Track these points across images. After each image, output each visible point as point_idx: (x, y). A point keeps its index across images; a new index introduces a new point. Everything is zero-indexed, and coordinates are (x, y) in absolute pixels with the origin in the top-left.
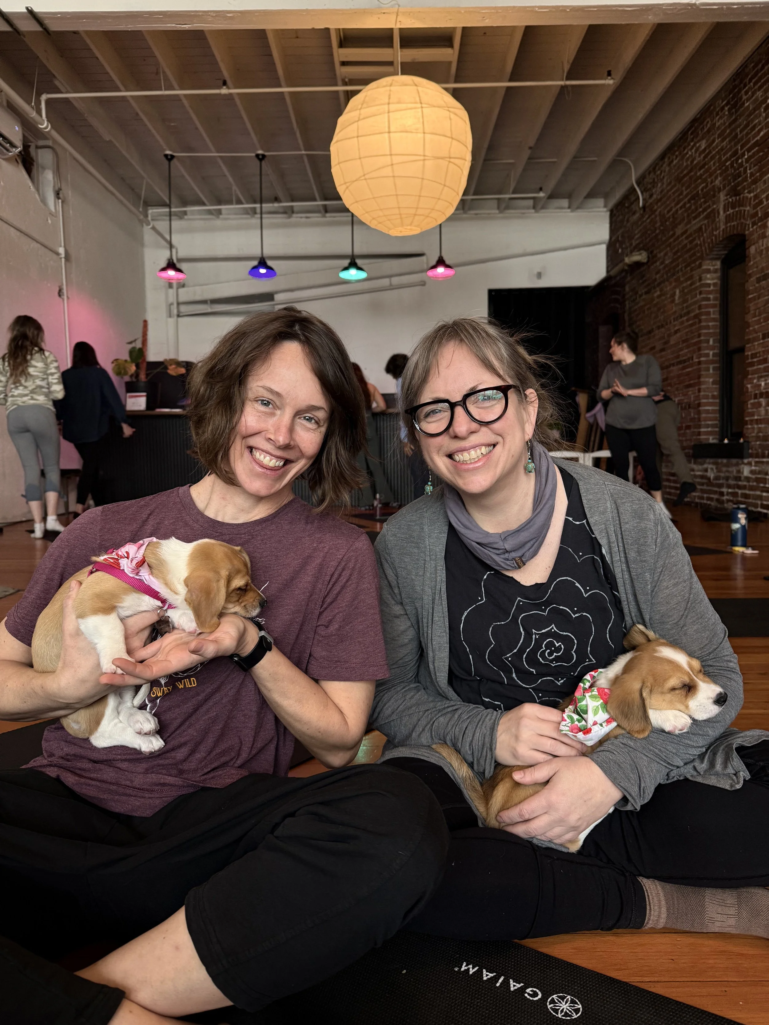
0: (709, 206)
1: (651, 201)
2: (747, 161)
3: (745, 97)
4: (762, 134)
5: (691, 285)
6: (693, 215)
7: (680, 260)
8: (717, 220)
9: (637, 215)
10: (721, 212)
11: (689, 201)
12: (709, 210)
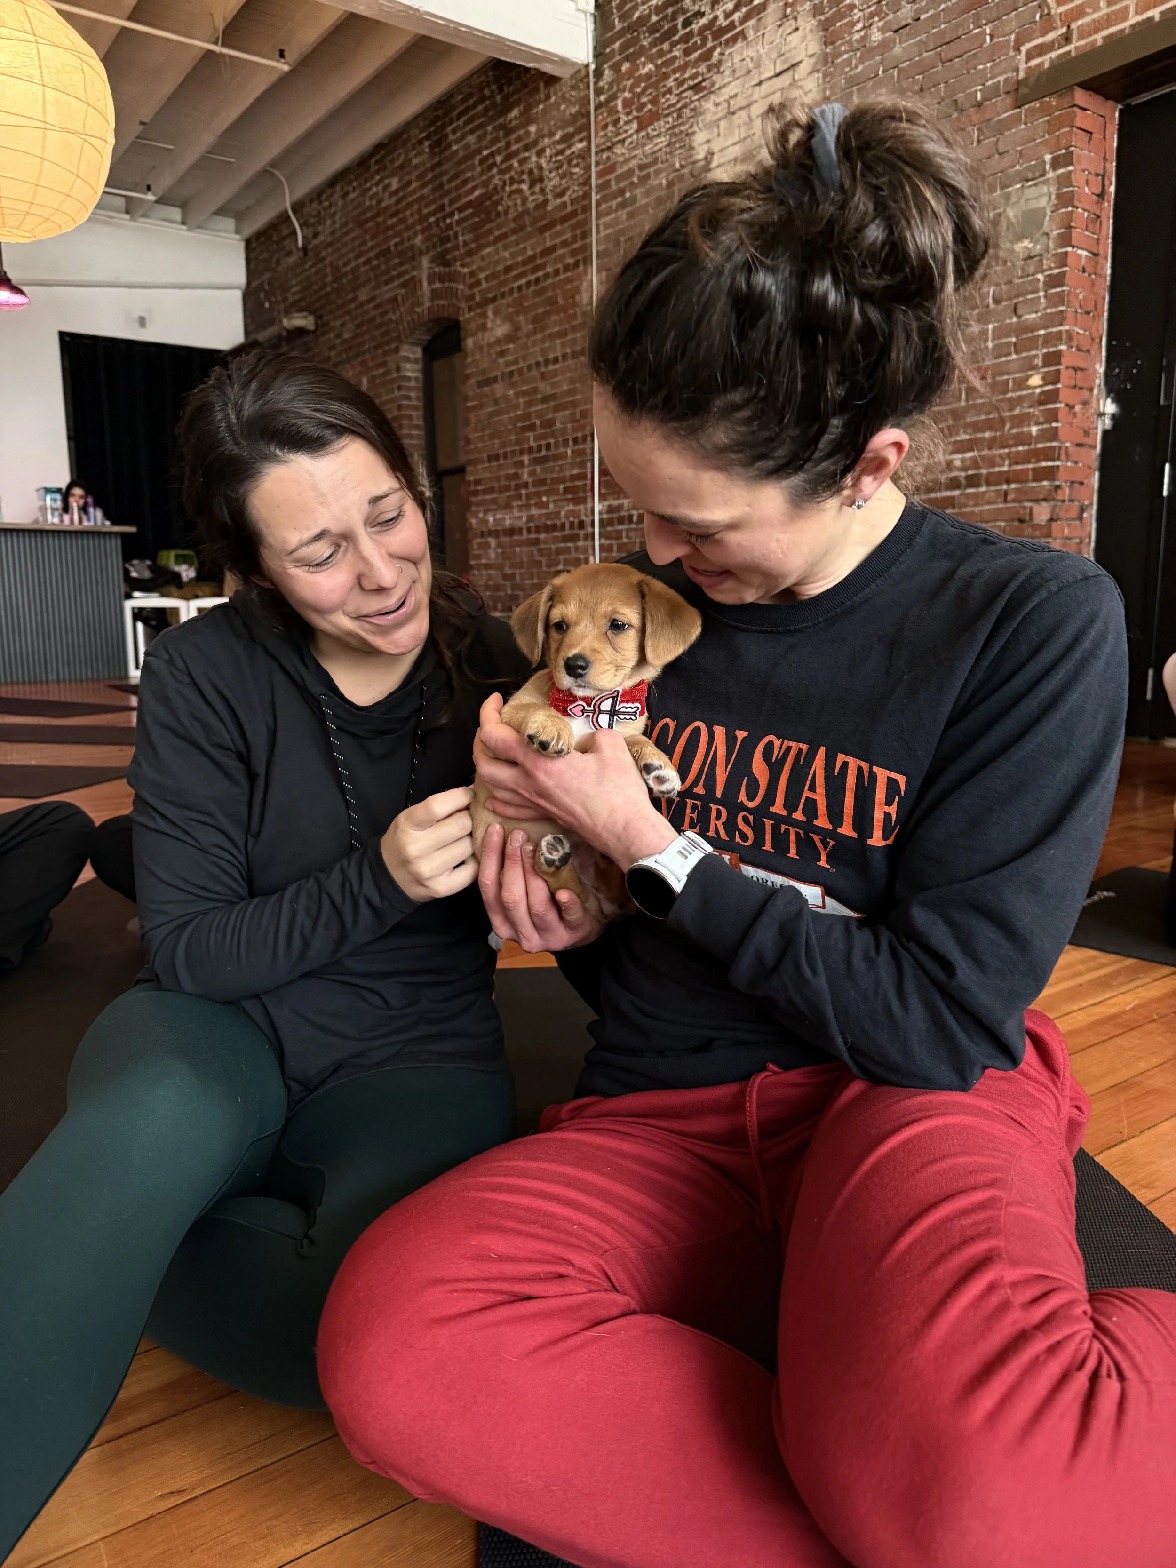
0: (406, 272)
1: (315, 242)
2: (458, 223)
3: (452, 137)
4: (477, 193)
5: (386, 374)
6: (384, 278)
7: (367, 337)
8: (419, 293)
9: (292, 259)
10: (425, 284)
11: (377, 257)
12: (407, 277)
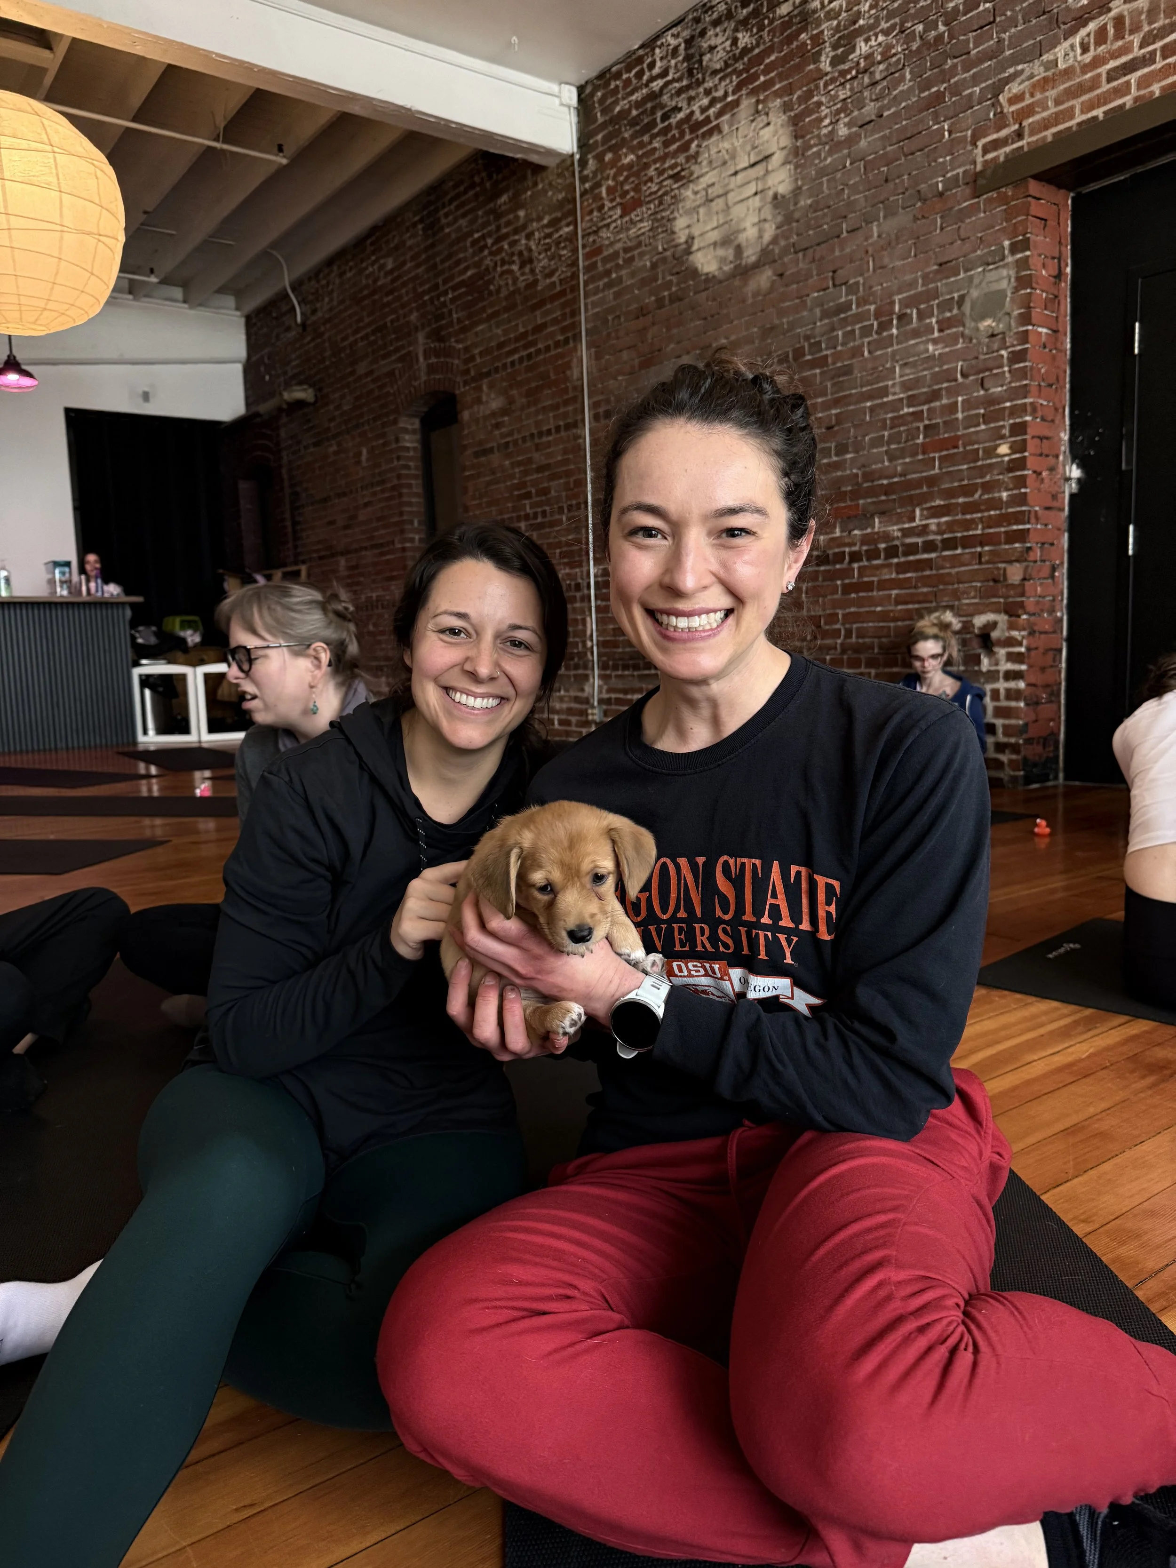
0: (403, 347)
1: (314, 318)
2: (453, 300)
3: (444, 221)
4: (469, 273)
5: (385, 444)
6: (382, 352)
7: (365, 409)
8: (416, 367)
9: (292, 334)
10: (421, 359)
11: (374, 332)
12: (403, 352)
